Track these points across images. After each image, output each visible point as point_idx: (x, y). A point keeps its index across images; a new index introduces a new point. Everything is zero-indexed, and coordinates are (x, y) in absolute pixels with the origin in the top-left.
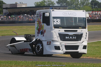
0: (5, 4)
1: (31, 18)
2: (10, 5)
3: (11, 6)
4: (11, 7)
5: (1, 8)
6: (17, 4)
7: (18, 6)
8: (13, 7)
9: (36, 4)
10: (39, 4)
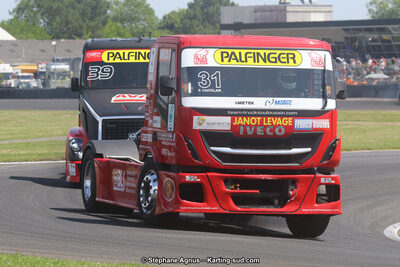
0: (233, 4)
1: (349, 73)
2: (255, 11)
3: (258, 14)
4: (259, 21)
5: (214, 24)
6: (289, 9)
7: (291, 18)
8: (268, 21)
9: (374, 8)
10: (390, 5)
